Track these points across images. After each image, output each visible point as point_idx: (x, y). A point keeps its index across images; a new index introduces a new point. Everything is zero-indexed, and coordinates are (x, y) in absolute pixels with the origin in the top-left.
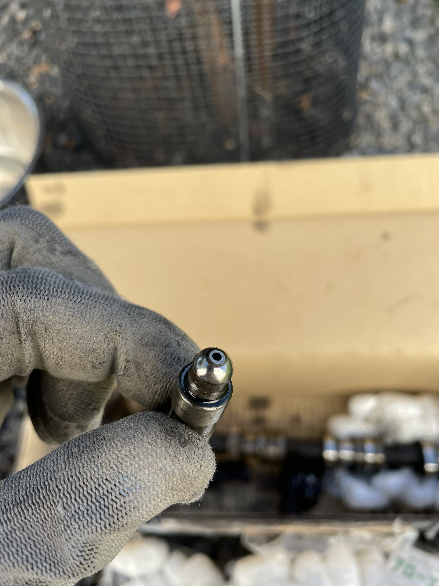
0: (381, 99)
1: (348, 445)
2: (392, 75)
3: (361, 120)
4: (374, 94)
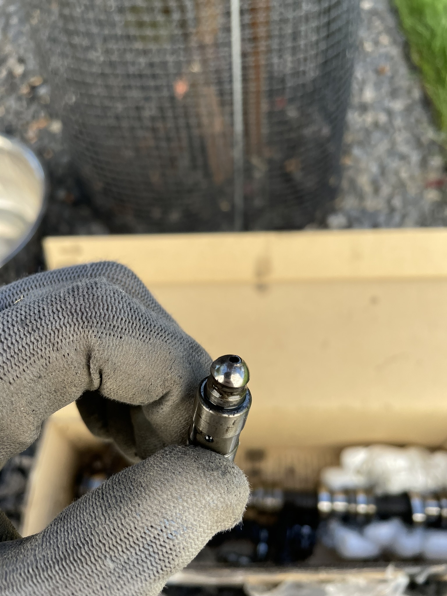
0: (363, 165)
1: (341, 496)
2: (373, 142)
3: (345, 184)
4: (357, 160)
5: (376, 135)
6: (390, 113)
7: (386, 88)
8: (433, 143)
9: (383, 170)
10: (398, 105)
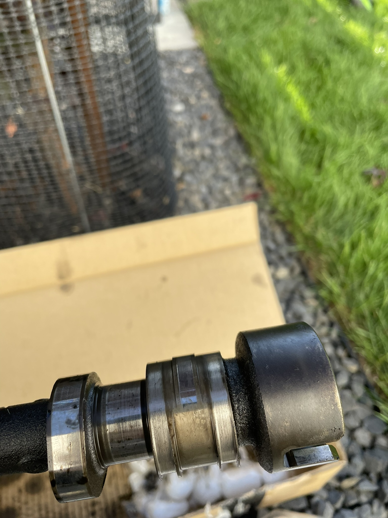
0: (194, 188)
2: (201, 170)
3: (181, 203)
4: (189, 184)
5: (203, 165)
6: (212, 147)
7: (208, 130)
8: (246, 167)
9: (210, 190)
10: (218, 141)
